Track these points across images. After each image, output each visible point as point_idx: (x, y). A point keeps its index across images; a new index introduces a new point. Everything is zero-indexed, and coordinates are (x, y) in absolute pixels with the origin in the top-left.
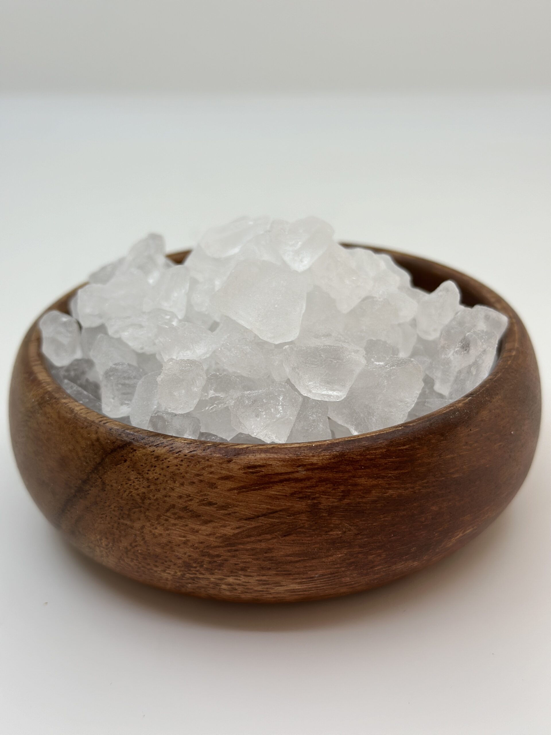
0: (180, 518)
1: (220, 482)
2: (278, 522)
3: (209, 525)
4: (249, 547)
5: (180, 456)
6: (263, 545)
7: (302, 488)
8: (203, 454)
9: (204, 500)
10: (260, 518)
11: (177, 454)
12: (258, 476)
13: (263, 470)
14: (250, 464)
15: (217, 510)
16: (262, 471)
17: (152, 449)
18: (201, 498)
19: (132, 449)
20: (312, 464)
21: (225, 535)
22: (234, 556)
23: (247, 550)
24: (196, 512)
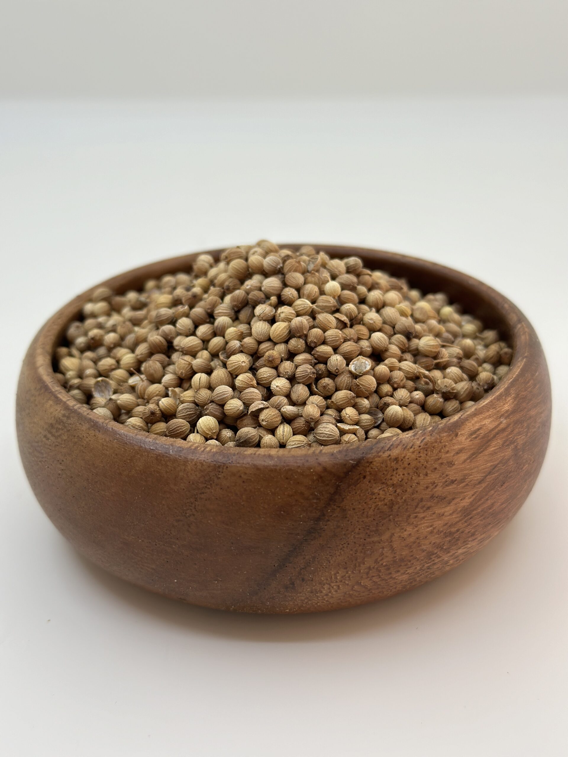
0: (428, 508)
1: (456, 457)
2: (498, 475)
3: (452, 504)
5: (415, 449)
6: (489, 502)
7: (507, 436)
9: (446, 481)
10: (487, 477)
11: (412, 449)
12: (480, 439)
13: (482, 432)
14: (471, 431)
15: (458, 485)
16: (482, 433)
17: (387, 454)
18: (444, 480)
19: (368, 462)
20: (506, 412)
21: (464, 507)
22: (468, 525)
23: (478, 513)
24: (441, 496)
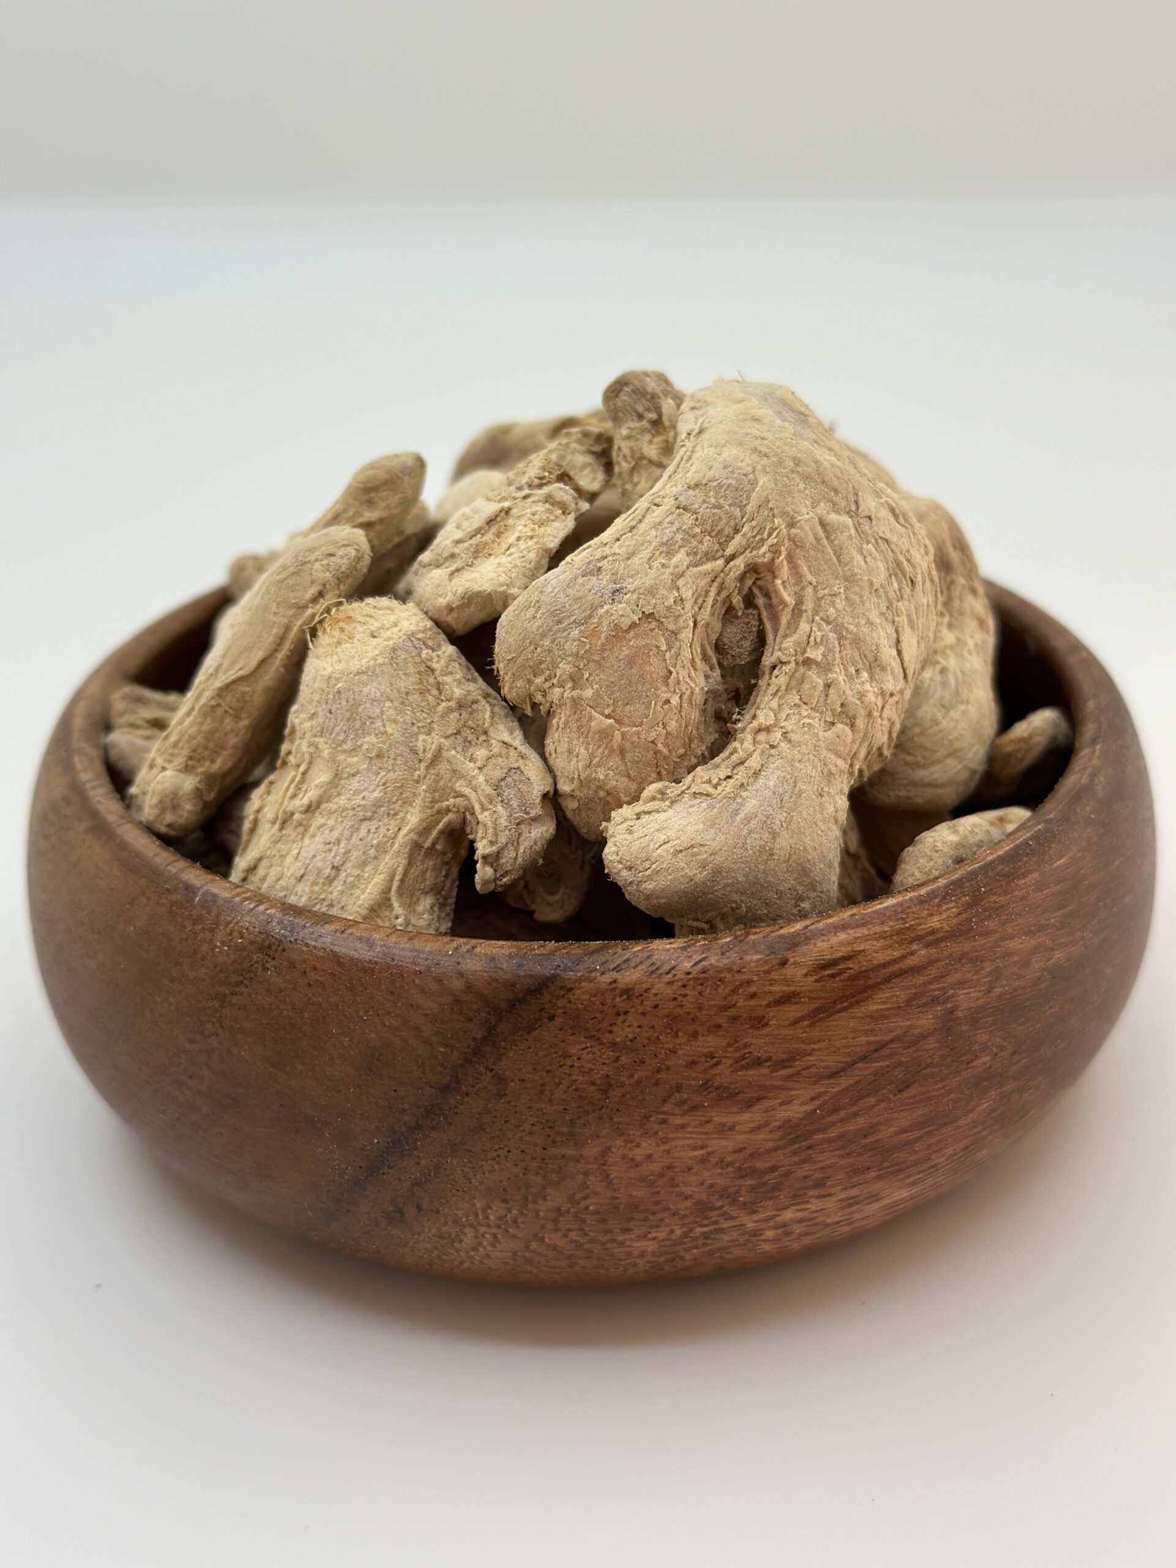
0: (695, 1108)
1: (772, 1012)
2: (888, 1066)
3: (754, 1108)
4: (833, 1133)
5: (676, 978)
6: (862, 1121)
7: (924, 984)
8: (725, 961)
9: (743, 1058)
10: (857, 1066)
11: (670, 976)
12: (842, 981)
13: (851, 966)
14: (823, 960)
15: (772, 1072)
16: (851, 969)
17: (607, 978)
18: (737, 1055)
19: (562, 988)
20: (933, 932)
21: (790, 1120)
22: (804, 1162)
23: (830, 1141)
24: (729, 1088)
